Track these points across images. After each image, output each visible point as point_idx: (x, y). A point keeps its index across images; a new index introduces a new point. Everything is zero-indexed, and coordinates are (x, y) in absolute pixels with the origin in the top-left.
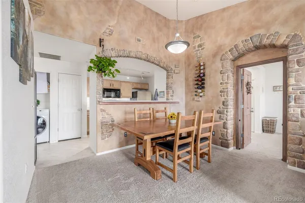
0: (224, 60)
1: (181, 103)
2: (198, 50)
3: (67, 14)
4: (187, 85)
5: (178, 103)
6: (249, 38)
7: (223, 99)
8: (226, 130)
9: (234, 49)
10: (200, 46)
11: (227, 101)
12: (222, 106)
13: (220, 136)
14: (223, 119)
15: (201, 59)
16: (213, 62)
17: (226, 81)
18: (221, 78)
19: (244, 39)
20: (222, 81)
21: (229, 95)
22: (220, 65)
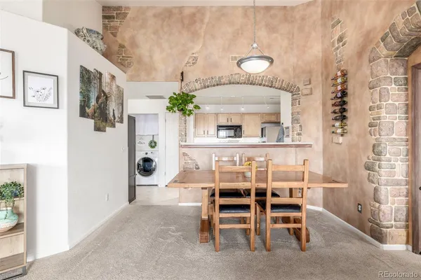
0: (374, 60)
1: (315, 147)
2: (338, 48)
3: (151, 57)
4: (325, 114)
5: (310, 146)
6: (415, 5)
7: (372, 140)
8: (377, 205)
9: (390, 35)
10: (340, 39)
11: (379, 145)
12: (372, 155)
13: (369, 216)
14: (373, 182)
15: (342, 62)
16: (359, 68)
17: (378, 103)
18: (370, 97)
19: (406, 8)
20: (371, 104)
21: (383, 133)
22: (368, 72)
